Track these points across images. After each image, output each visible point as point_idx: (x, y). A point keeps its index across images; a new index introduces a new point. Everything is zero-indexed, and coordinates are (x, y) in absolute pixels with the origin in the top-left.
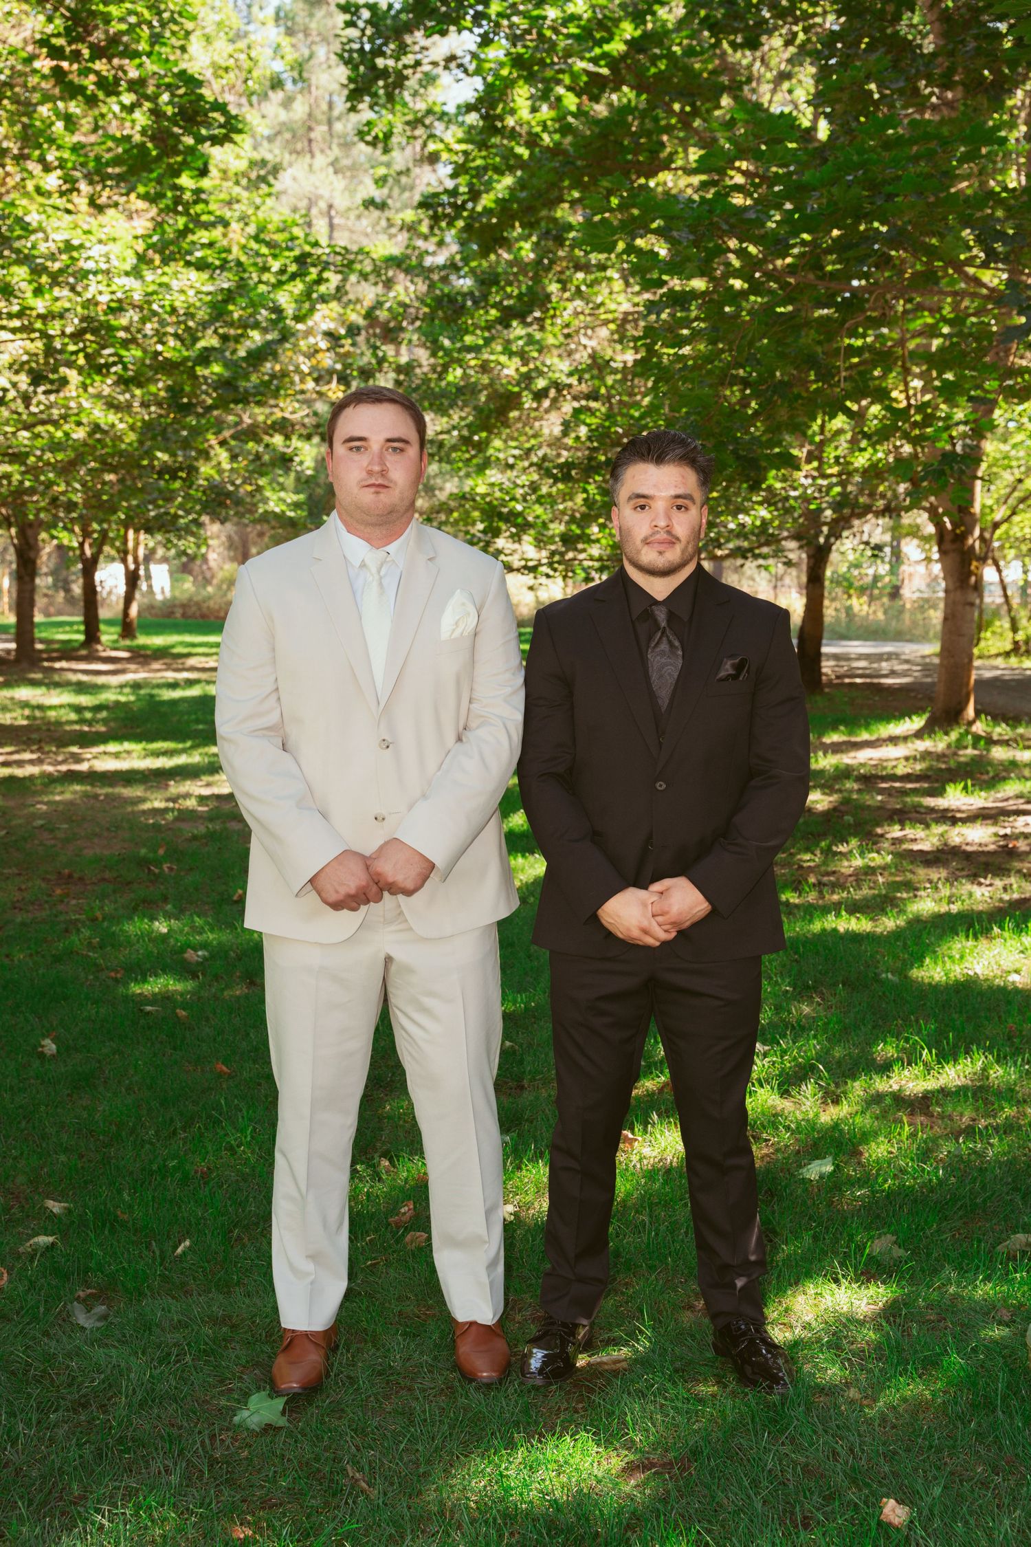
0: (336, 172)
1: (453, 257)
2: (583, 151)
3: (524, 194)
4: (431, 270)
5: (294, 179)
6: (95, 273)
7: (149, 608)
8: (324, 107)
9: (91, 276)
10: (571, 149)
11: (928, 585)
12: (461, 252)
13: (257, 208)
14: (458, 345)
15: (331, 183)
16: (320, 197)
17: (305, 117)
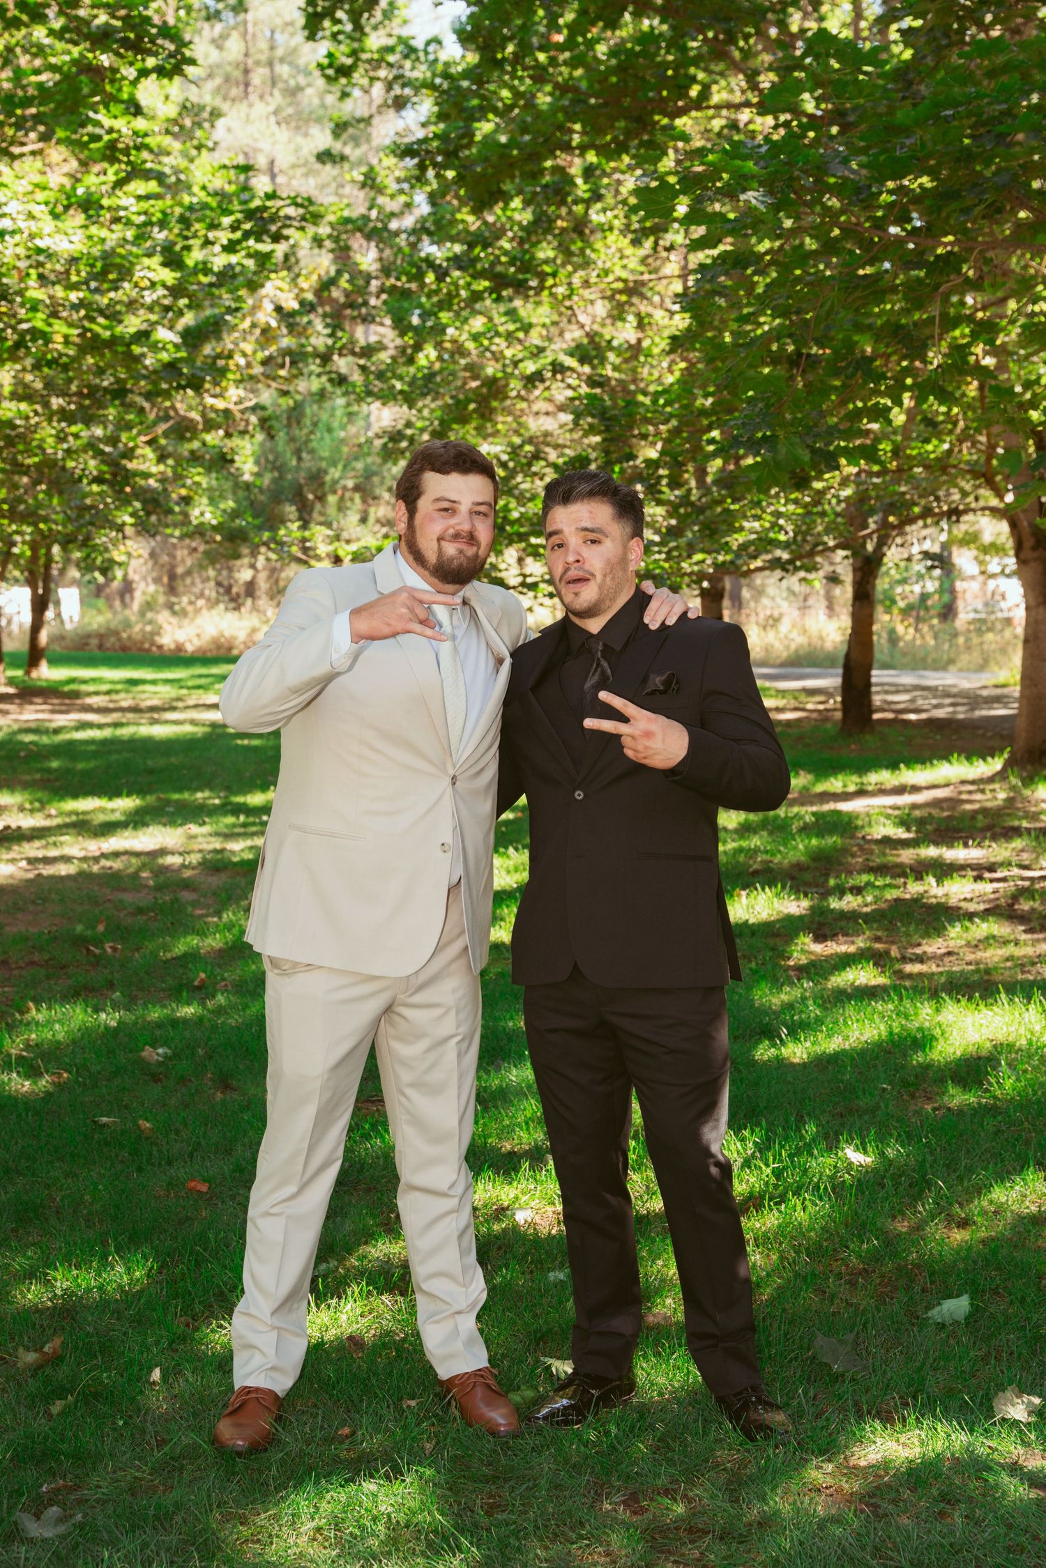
0: (278, 123)
1: (423, 220)
2: (597, 86)
3: (527, 138)
4: (397, 234)
5: (229, 130)
6: (13, 233)
7: (59, 638)
8: (263, 45)
9: (7, 238)
10: (584, 85)
11: (986, 604)
12: (434, 214)
13: (192, 161)
14: (429, 324)
15: (273, 135)
16: (261, 150)
17: (241, 58)
